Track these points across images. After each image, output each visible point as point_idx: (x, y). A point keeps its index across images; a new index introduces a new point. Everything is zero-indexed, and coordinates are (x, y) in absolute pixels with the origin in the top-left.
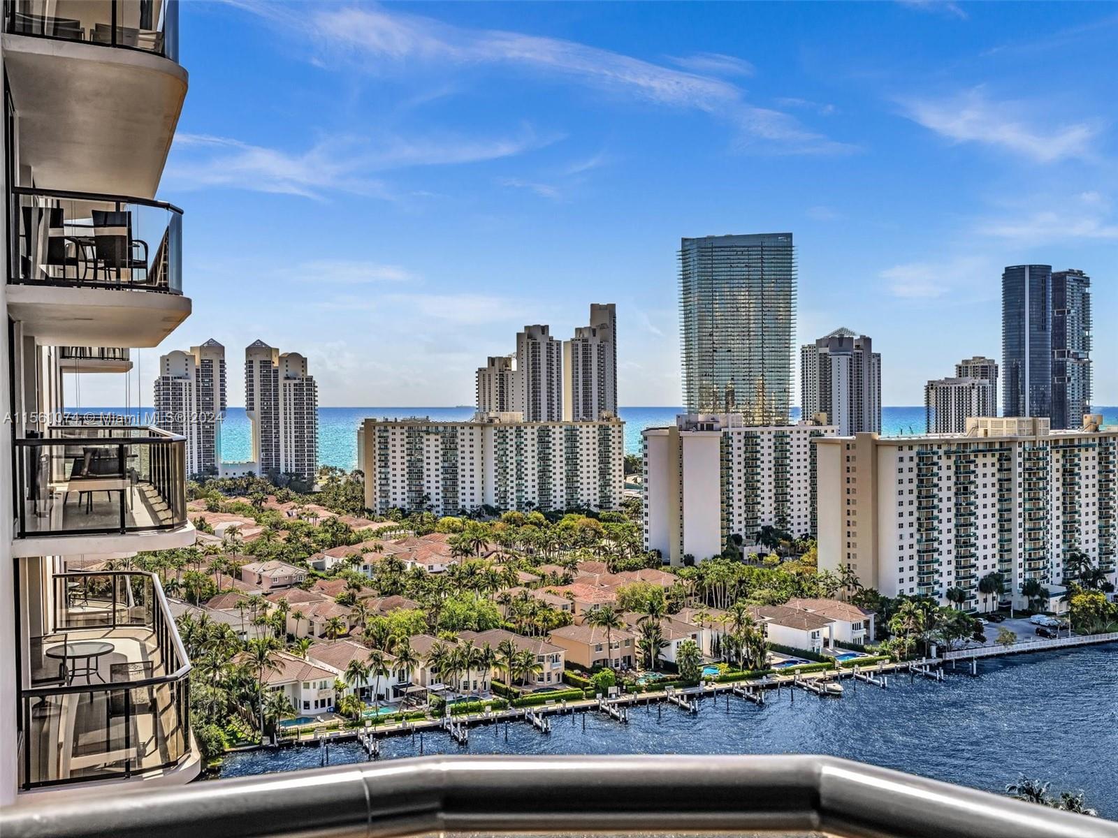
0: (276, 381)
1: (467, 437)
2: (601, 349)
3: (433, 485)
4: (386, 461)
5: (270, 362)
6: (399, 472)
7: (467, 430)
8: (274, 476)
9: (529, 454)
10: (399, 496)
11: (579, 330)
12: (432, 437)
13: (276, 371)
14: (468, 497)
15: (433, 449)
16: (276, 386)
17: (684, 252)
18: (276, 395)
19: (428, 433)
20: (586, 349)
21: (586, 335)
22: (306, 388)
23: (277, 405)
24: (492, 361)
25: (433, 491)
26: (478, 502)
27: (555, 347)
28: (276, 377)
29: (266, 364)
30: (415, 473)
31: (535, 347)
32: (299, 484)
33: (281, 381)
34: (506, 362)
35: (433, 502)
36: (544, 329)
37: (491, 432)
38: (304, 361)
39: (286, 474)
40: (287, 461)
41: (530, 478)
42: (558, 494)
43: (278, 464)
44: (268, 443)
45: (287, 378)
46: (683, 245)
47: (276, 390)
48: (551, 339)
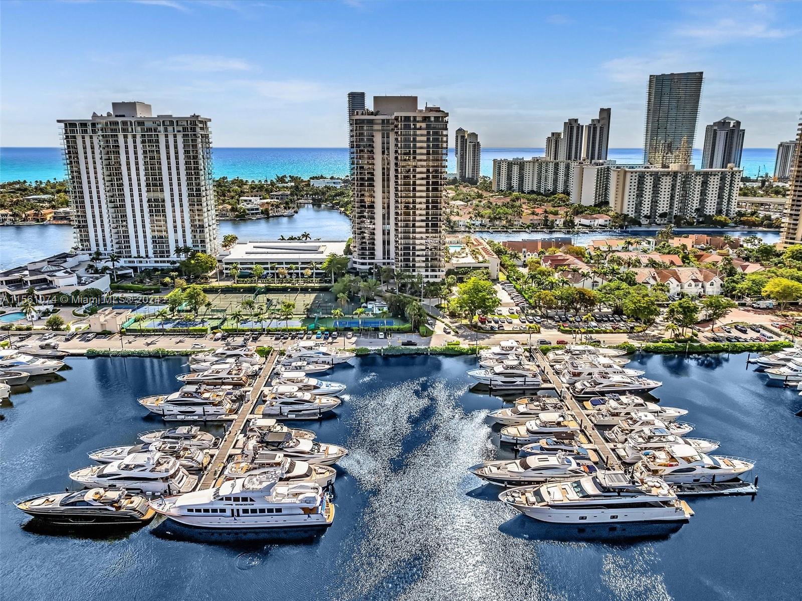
0: (466, 143)
1: (528, 166)
2: (602, 129)
3: (515, 183)
4: (500, 174)
5: (464, 136)
6: (503, 178)
7: (528, 164)
8: (463, 179)
9: (550, 173)
10: (503, 186)
11: (593, 120)
12: (516, 166)
13: (466, 140)
14: (527, 187)
15: (516, 170)
16: (466, 145)
17: (650, 81)
18: (466, 149)
19: (514, 164)
20: (595, 128)
21: (595, 123)
22: (477, 146)
23: (466, 152)
24: (553, 134)
25: (515, 185)
26: (530, 189)
27: (580, 128)
28: (466, 142)
29: (463, 137)
30: (509, 178)
31: (572, 128)
32: (473, 182)
33: (468, 143)
34: (559, 134)
35: (515, 188)
36: (576, 120)
37: (537, 164)
38: (477, 135)
39: (468, 178)
40: (468, 174)
41: (550, 181)
42: (560, 187)
43: (465, 175)
44: (462, 166)
45: (470, 142)
46: (650, 79)
47: (466, 147)
48: (579, 124)
